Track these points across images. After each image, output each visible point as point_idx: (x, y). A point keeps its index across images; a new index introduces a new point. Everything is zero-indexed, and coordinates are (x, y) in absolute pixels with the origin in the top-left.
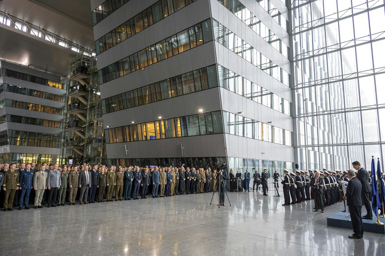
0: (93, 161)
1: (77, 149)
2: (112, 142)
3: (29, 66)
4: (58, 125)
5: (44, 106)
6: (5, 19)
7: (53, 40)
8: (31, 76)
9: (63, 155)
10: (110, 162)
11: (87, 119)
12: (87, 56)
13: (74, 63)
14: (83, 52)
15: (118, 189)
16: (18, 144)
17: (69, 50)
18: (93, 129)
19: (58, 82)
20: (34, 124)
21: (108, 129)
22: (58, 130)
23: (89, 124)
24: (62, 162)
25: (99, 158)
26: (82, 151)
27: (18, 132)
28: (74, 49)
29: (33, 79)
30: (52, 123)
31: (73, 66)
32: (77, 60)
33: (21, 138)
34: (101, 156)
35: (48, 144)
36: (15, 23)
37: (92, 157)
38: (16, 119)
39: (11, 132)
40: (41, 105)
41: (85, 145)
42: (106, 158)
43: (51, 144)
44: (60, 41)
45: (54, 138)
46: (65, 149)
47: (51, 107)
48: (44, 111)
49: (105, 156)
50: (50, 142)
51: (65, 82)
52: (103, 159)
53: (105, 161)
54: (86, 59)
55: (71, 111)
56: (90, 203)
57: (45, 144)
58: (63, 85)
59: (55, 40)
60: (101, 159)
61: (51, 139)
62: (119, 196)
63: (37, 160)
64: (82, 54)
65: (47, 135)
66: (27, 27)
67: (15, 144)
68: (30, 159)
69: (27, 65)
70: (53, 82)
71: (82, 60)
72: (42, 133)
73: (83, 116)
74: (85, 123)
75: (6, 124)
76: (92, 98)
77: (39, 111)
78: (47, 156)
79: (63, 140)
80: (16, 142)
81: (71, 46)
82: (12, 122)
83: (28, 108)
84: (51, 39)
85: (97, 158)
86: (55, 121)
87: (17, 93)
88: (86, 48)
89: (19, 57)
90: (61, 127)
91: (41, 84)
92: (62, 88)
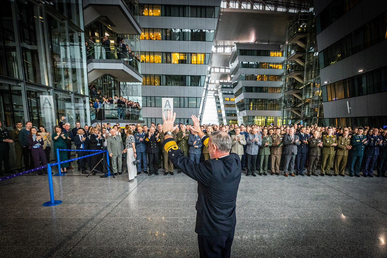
0: (310, 121)
1: (295, 110)
2: (330, 99)
3: (255, 42)
4: (279, 91)
5: (268, 75)
6: (234, 4)
7: (273, 9)
8: (257, 50)
9: (283, 117)
10: (327, 122)
11: (304, 80)
12: (304, 13)
13: (291, 26)
14: (301, 10)
15: (339, 160)
16: (251, 109)
17: (287, 12)
18: (310, 90)
19: (278, 51)
20: (261, 92)
21: (326, 85)
22: (279, 95)
23: (306, 85)
24: (283, 122)
25: (316, 118)
26: (299, 112)
27: (250, 100)
28: (291, 11)
29: (259, 53)
30: (274, 89)
31: (290, 29)
32: (295, 21)
33: (253, 104)
34: (318, 116)
35: (272, 107)
36: (241, 4)
37: (309, 117)
38: (249, 89)
39: (246, 100)
40: (266, 75)
41: (302, 106)
42: (323, 118)
43: (274, 108)
44: (278, 6)
45: (277, 102)
46: (285, 111)
47: (273, 75)
48: (268, 80)
49: (322, 115)
50: (273, 106)
51: (285, 49)
52: (319, 119)
53: (322, 120)
54: (303, 16)
55: (289, 75)
56: (297, 174)
57: (270, 108)
58: (282, 52)
59: (273, 8)
60: (318, 119)
61: (275, 103)
62: (340, 170)
63: (264, 121)
64: (300, 12)
65: (272, 100)
66: (251, 3)
67: (249, 109)
68: (260, 120)
69: (254, 42)
70: (274, 51)
71: (299, 19)
72: (267, 99)
73: (300, 78)
74: (302, 85)
75: (242, 94)
76: (309, 58)
77: (265, 80)
78: (272, 117)
79: (283, 104)
80: (250, 107)
81: (288, 8)
82: (247, 92)
83: (256, 79)
84: (270, 7)
85: (314, 118)
86: (277, 88)
87: (248, 68)
88: (303, 4)
89: (248, 36)
90: (282, 92)
91: (265, 55)
92: (282, 56)
